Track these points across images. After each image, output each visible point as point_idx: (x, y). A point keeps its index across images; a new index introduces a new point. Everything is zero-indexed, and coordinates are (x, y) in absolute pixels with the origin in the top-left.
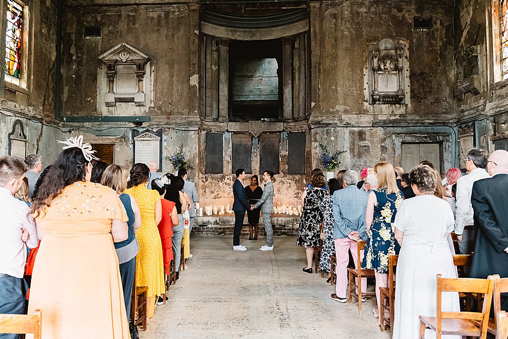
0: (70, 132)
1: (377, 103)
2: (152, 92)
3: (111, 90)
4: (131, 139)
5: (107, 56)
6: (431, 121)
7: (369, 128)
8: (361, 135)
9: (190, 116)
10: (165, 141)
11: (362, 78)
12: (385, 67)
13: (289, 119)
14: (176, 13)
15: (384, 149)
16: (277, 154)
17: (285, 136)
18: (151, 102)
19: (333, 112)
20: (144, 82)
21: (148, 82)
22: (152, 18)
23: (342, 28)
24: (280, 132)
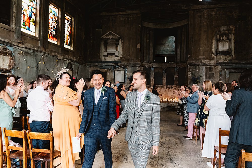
0: (90, 67)
1: (218, 55)
2: (122, 51)
3: (106, 51)
4: (113, 70)
5: (104, 36)
6: (244, 63)
7: (214, 66)
8: (211, 69)
9: (137, 61)
10: (127, 71)
11: (212, 44)
12: (223, 39)
13: (179, 62)
14: (132, 18)
15: (221, 75)
16: (173, 77)
17: (177, 69)
18: (121, 55)
19: (198, 59)
20: (119, 47)
22: (122, 20)
23: (203, 22)
24: (175, 68)
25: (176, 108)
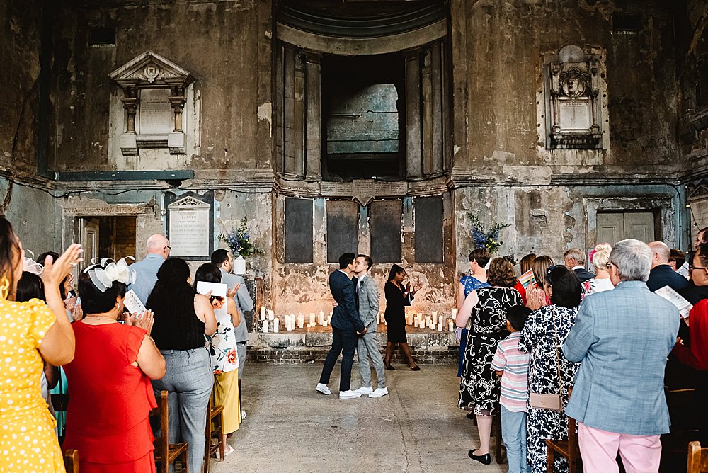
0: (66, 197)
1: (559, 147)
2: (197, 132)
3: (131, 129)
4: (162, 208)
5: (123, 73)
6: (643, 177)
7: (546, 188)
8: (534, 198)
9: (258, 170)
10: (218, 210)
11: (534, 108)
12: (571, 90)
13: (417, 177)
14: (236, 5)
15: (570, 220)
16: (397, 232)
17: (410, 204)
18: (195, 148)
19: (489, 161)
20: (184, 115)
21: (190, 116)
22: (197, 13)
23: (501, 28)
24: (402, 197)
25: (419, 353)
